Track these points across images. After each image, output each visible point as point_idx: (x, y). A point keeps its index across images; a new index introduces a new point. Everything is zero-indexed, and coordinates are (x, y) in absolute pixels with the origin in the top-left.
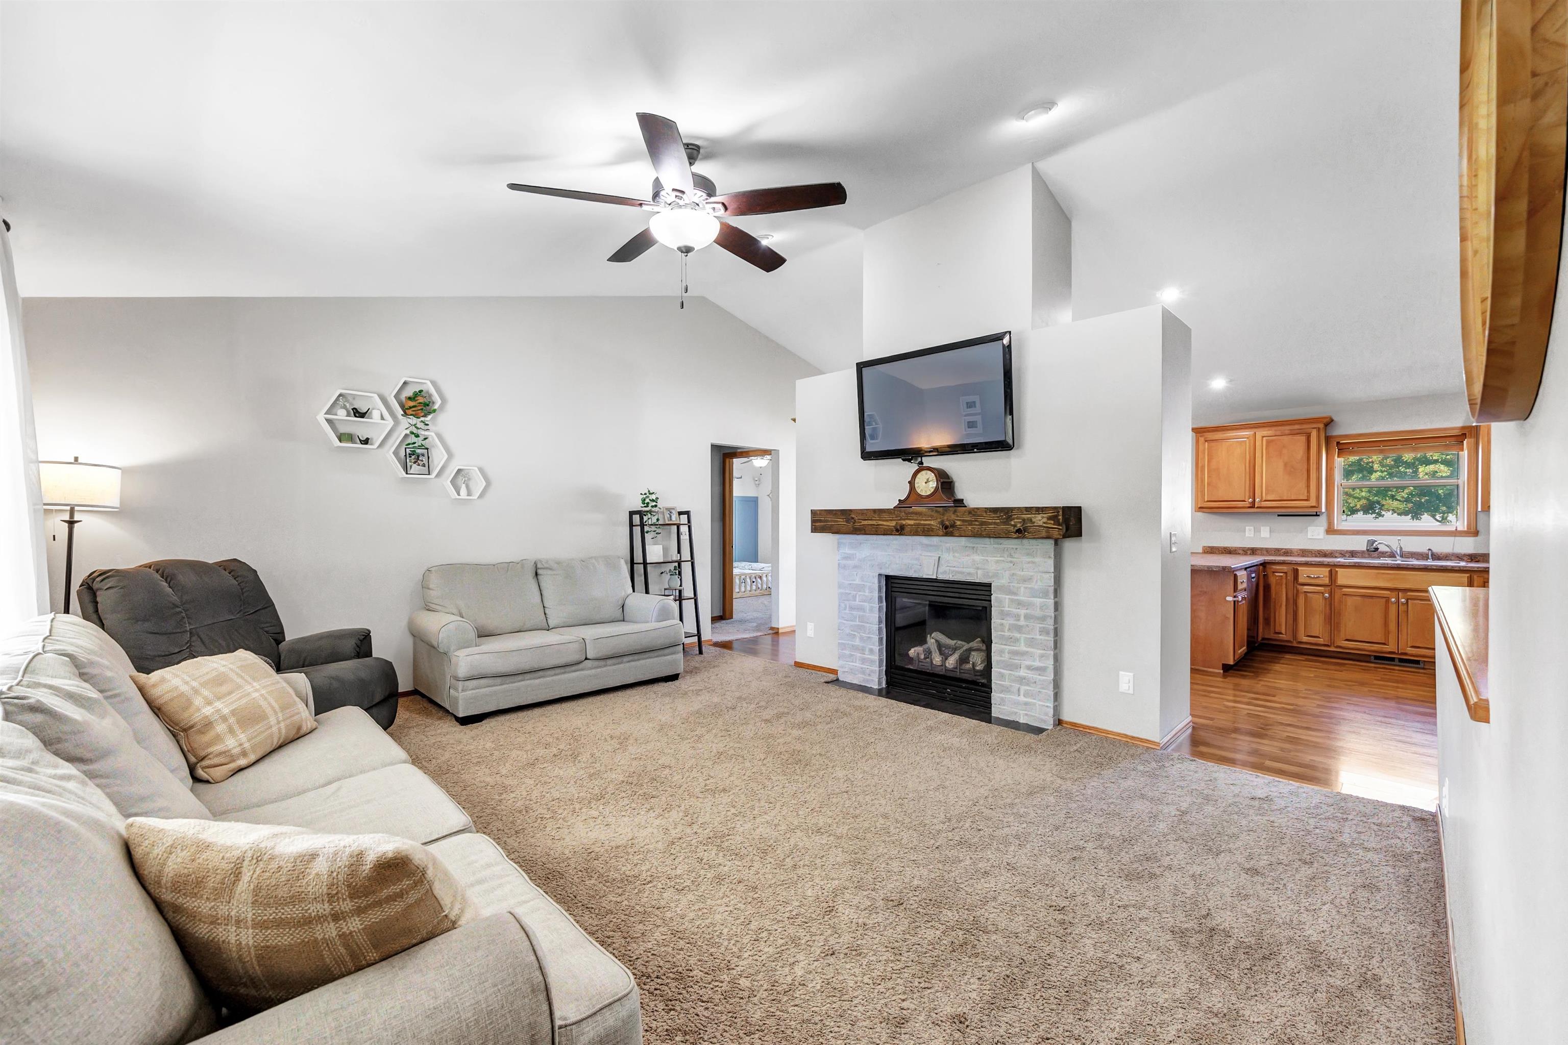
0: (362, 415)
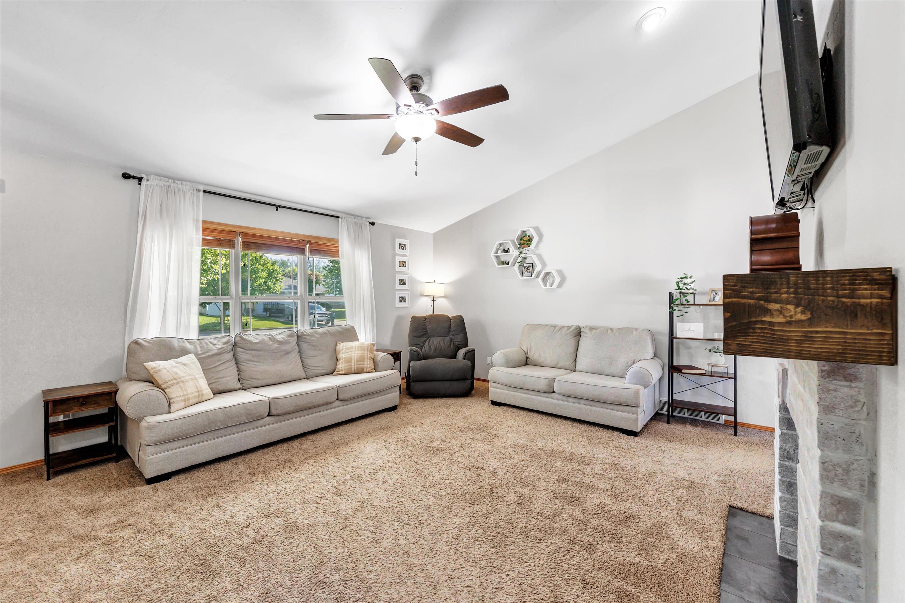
0: (507, 252)
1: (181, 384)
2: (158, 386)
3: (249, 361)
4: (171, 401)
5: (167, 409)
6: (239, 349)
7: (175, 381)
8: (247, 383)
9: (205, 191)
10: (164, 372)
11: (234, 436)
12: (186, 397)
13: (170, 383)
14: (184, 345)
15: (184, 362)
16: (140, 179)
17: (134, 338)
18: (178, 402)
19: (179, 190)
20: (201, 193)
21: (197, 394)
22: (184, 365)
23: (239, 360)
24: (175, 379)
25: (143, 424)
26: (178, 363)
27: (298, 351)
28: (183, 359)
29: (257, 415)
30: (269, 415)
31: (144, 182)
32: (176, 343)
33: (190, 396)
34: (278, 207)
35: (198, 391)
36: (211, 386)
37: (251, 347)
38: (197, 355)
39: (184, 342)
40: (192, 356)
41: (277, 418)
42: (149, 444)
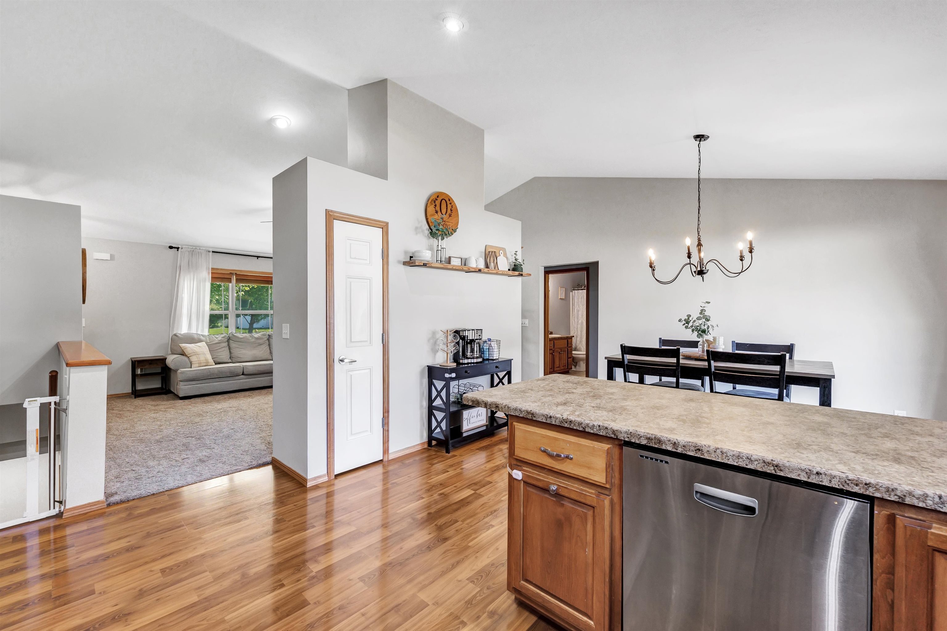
1: (197, 356)
2: (186, 356)
3: (236, 348)
4: (192, 363)
5: (190, 366)
6: (231, 341)
7: (194, 354)
8: (234, 360)
9: (213, 252)
10: (189, 349)
11: (223, 382)
12: (199, 362)
13: (192, 354)
14: (200, 337)
15: (199, 346)
16: (178, 248)
17: (175, 333)
18: (195, 363)
19: (198, 252)
20: (211, 253)
21: (205, 361)
22: (199, 347)
23: (231, 347)
24: (194, 353)
25: (179, 371)
26: (196, 345)
27: (268, 344)
28: (199, 344)
29: (236, 373)
30: (243, 374)
31: (180, 250)
32: (196, 336)
33: (202, 361)
34: (258, 257)
35: (206, 360)
36: (214, 359)
37: (238, 340)
38: (206, 343)
39: (200, 336)
40: (204, 343)
41: (247, 376)
42: (181, 380)
